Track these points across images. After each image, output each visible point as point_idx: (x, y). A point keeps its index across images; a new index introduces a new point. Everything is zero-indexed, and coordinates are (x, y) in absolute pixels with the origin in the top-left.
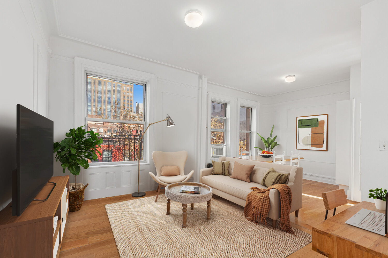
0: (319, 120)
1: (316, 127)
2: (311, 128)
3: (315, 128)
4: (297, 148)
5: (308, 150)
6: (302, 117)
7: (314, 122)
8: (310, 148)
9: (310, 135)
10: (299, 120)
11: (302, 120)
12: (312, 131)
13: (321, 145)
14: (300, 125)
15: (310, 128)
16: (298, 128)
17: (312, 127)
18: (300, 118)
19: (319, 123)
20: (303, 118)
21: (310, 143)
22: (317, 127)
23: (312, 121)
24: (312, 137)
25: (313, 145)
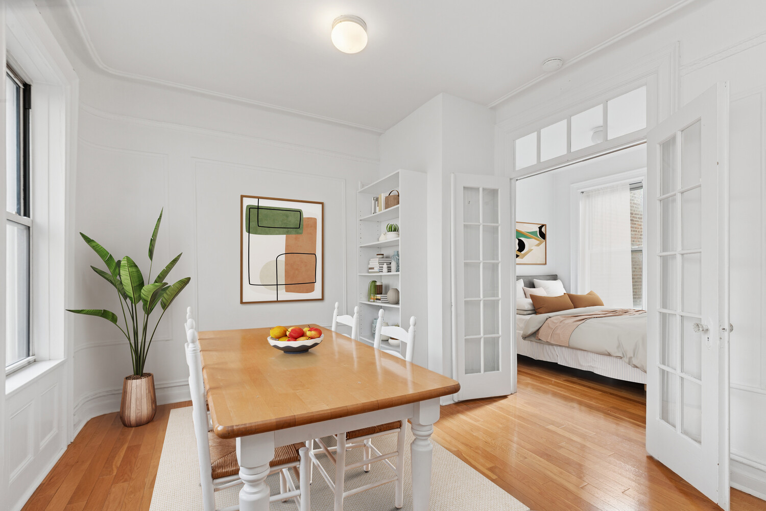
0: (305, 215)
1: (298, 233)
2: (285, 236)
3: (294, 236)
4: (244, 301)
5: (277, 301)
6: (259, 198)
7: (293, 220)
8: (284, 295)
9: (283, 258)
10: (250, 208)
11: (258, 208)
12: (287, 246)
13: (308, 285)
14: (253, 224)
15: (283, 238)
16: (245, 234)
17: (287, 233)
18: (254, 202)
19: (304, 223)
20: (263, 203)
21: (282, 280)
22: (301, 233)
23: (287, 216)
24: (287, 263)
25: (291, 285)
